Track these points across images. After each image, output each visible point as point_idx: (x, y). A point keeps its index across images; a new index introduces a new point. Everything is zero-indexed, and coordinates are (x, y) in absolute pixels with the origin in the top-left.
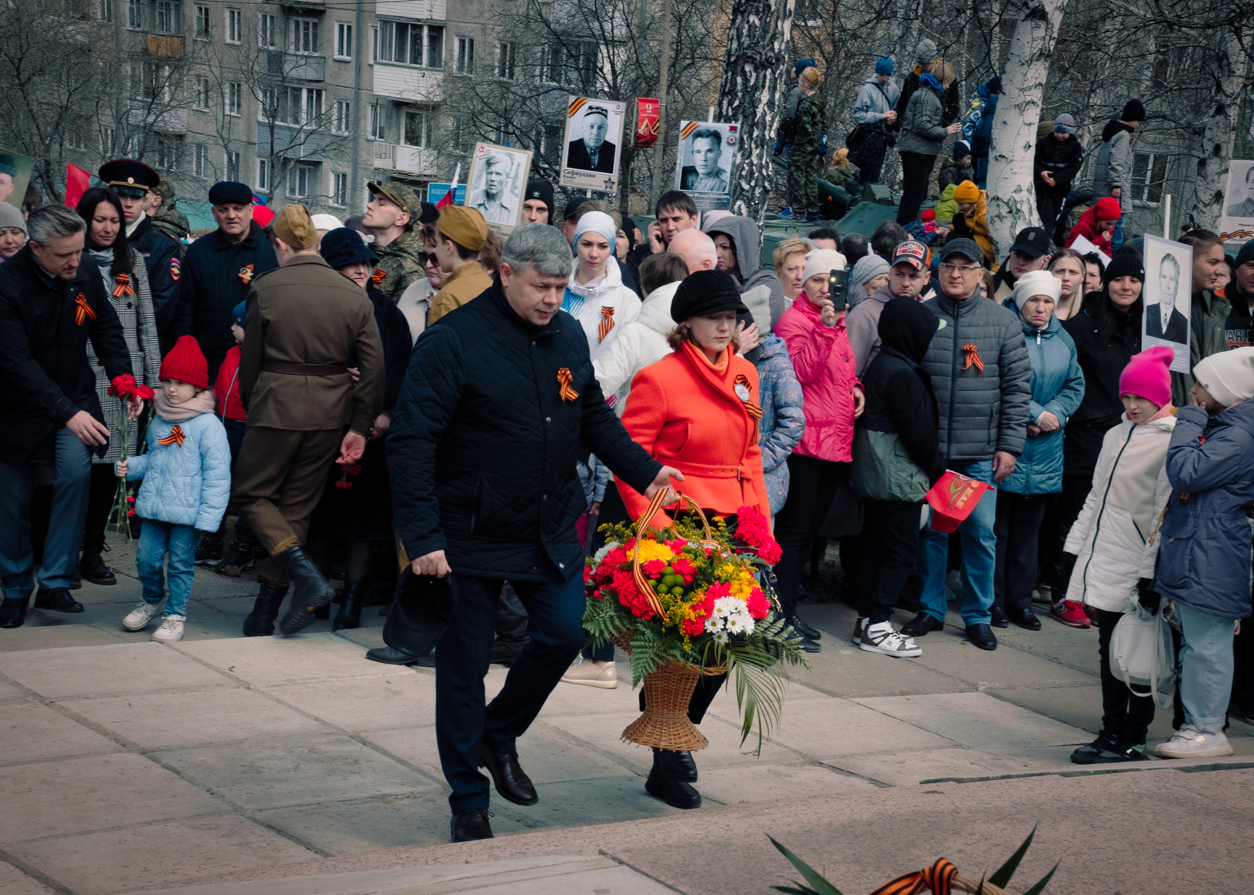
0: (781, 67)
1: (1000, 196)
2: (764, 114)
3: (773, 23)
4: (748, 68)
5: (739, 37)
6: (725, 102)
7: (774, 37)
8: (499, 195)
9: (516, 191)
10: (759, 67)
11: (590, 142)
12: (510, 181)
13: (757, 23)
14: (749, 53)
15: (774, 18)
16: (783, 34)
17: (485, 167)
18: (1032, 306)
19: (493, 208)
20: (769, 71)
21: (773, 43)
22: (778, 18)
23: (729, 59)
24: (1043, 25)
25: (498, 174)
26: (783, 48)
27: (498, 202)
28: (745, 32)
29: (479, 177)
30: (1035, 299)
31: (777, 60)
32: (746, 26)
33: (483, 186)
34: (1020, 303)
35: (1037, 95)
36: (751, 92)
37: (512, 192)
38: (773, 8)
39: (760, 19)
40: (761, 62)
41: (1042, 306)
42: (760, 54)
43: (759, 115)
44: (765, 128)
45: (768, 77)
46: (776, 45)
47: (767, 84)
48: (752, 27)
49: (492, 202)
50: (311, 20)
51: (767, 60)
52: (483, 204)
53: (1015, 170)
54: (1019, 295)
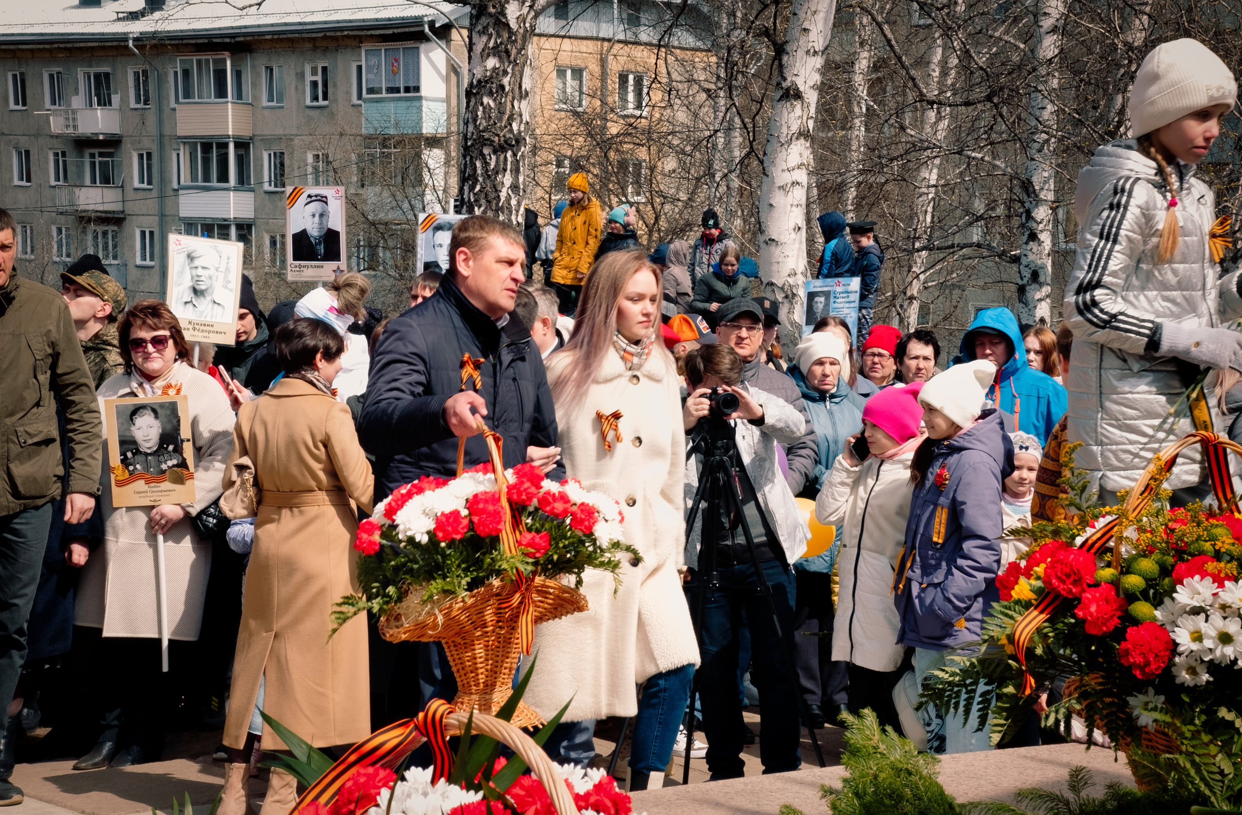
0: (523, 149)
1: (774, 281)
2: (508, 198)
3: (509, 104)
4: (486, 151)
5: (475, 120)
6: (466, 188)
7: (511, 118)
8: (210, 291)
9: (230, 286)
10: (500, 149)
11: (314, 231)
12: (221, 276)
13: (492, 104)
14: (486, 135)
15: (510, 98)
16: (521, 115)
17: (187, 261)
18: (818, 370)
19: (203, 304)
20: (509, 153)
21: (511, 125)
22: (513, 99)
23: (466, 143)
24: (798, 104)
25: (203, 268)
26: (522, 129)
27: (209, 298)
28: (480, 113)
29: (182, 272)
30: (820, 362)
31: (518, 141)
32: (481, 108)
33: (188, 283)
34: (804, 369)
35: (802, 176)
36: (491, 176)
37: (225, 287)
38: (507, 88)
39: (494, 100)
40: (500, 145)
41: (828, 369)
42: (498, 135)
43: (503, 199)
44: (511, 212)
45: (509, 159)
46: (515, 126)
47: (509, 167)
48: (487, 109)
49: (202, 298)
50: (111, 228)
51: (506, 142)
52: (191, 301)
53: (786, 253)
54: (802, 360)
